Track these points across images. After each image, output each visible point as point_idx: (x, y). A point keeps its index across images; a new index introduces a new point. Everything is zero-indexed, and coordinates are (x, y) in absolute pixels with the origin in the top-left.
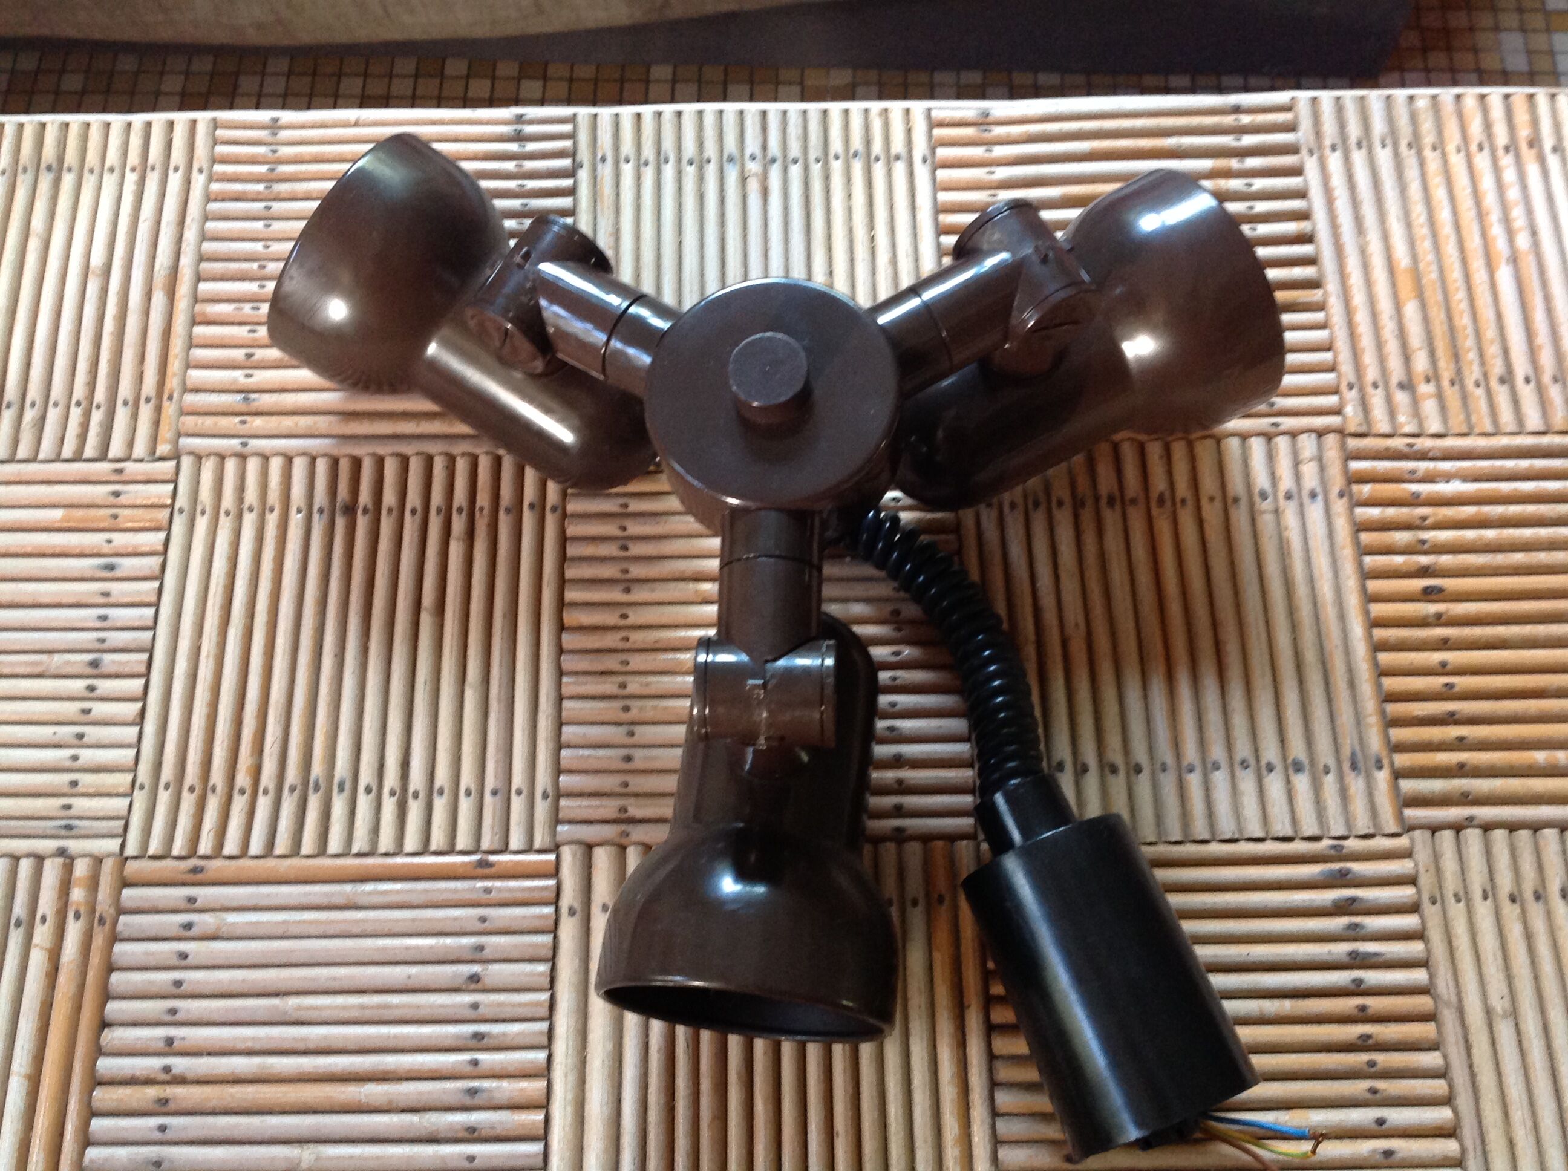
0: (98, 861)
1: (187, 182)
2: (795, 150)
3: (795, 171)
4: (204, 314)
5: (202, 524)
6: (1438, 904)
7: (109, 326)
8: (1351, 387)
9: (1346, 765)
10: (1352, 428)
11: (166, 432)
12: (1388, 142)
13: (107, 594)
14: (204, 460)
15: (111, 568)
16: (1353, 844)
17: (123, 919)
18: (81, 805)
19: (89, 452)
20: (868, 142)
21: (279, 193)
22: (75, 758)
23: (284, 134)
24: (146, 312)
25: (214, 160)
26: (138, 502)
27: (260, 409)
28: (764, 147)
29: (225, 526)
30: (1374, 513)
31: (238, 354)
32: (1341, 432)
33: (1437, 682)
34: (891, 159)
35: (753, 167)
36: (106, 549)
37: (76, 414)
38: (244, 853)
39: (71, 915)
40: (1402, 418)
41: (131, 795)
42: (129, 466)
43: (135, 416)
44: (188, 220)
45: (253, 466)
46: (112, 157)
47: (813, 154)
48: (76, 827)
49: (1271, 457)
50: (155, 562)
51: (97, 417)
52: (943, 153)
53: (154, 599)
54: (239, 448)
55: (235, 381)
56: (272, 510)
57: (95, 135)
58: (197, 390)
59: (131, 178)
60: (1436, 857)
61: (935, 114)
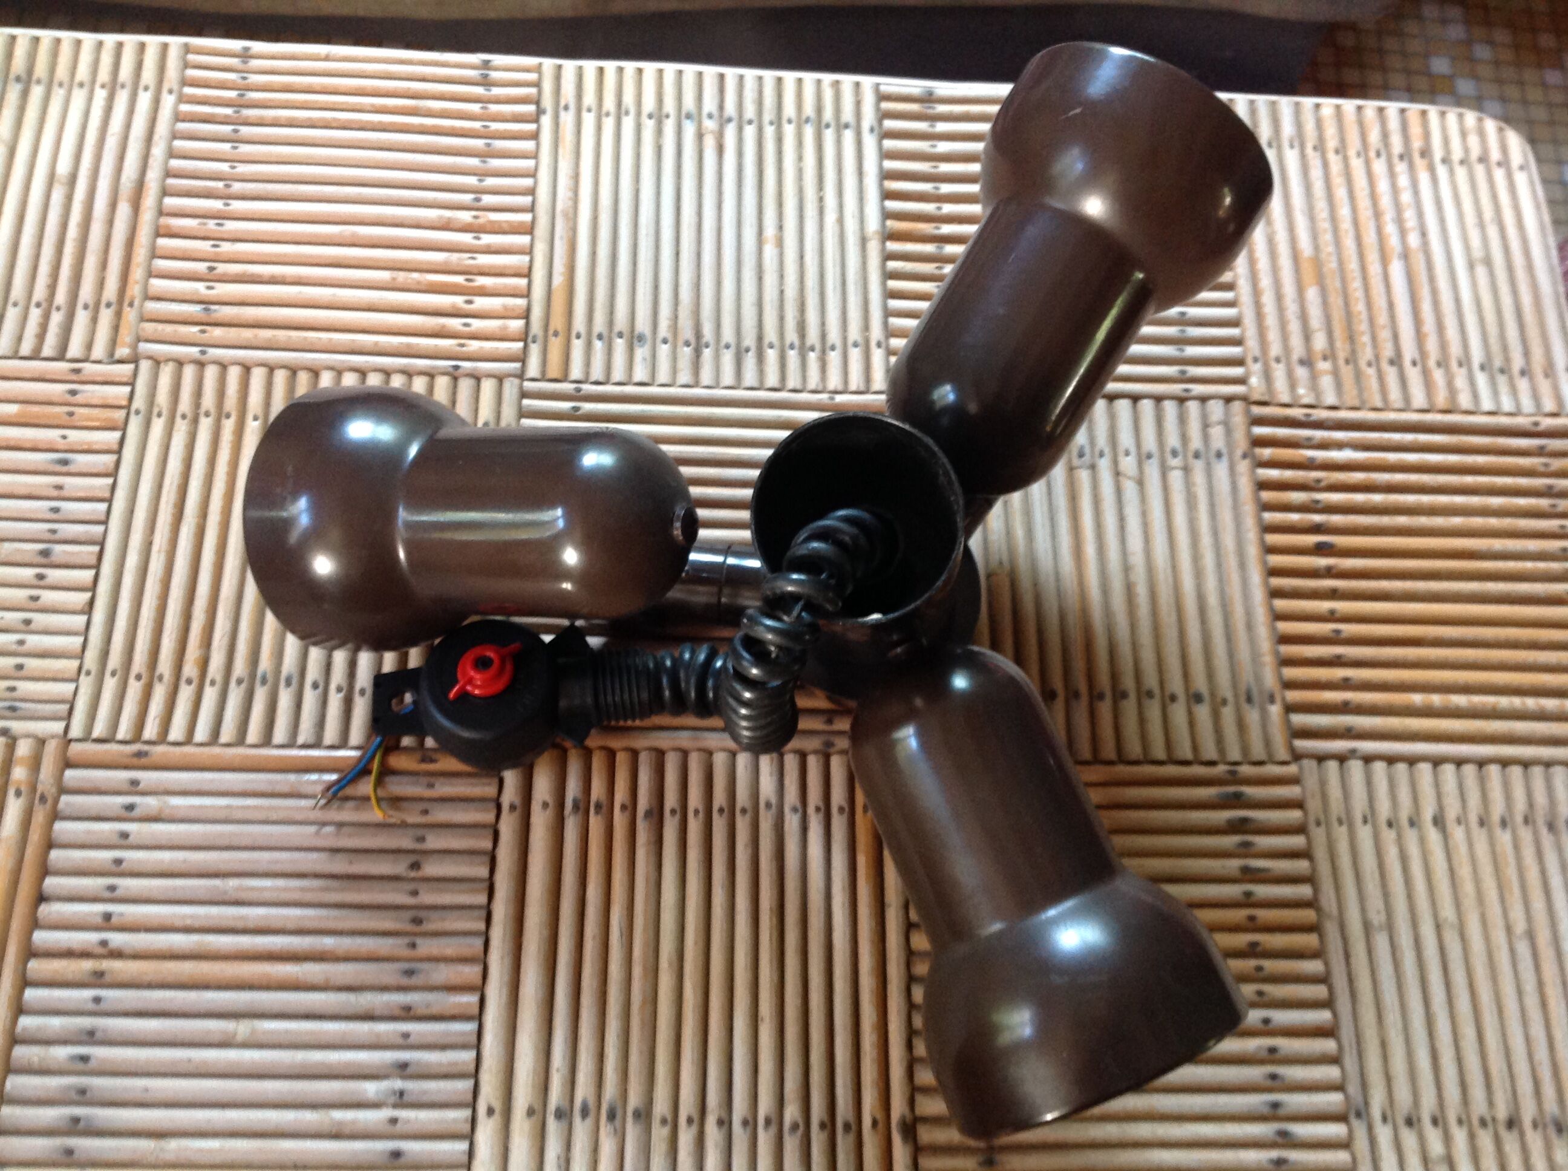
0: (41, 742)
1: (156, 102)
2: (750, 112)
3: (750, 131)
4: (168, 227)
5: (158, 427)
6: (1323, 826)
7: (73, 232)
8: (1256, 360)
9: (1243, 698)
10: (1256, 397)
11: (126, 336)
12: (1296, 144)
13: (59, 487)
14: (162, 365)
15: (65, 462)
16: (1246, 770)
17: (65, 799)
18: (26, 687)
19: (47, 350)
20: (819, 110)
21: (248, 117)
22: (21, 643)
23: (255, 63)
24: (110, 222)
25: (185, 82)
26: (95, 401)
27: (220, 321)
28: (721, 107)
29: (181, 429)
30: (1274, 474)
31: (202, 267)
32: (1244, 399)
33: (1326, 628)
34: (841, 127)
35: (710, 125)
36: (61, 444)
37: (35, 314)
38: (189, 740)
39: (11, 793)
40: (1301, 391)
41: (76, 680)
42: (87, 367)
43: (94, 320)
44: (156, 137)
45: (211, 373)
46: (83, 72)
47: (768, 116)
48: (21, 709)
49: (1182, 420)
50: (110, 459)
51: (56, 318)
52: (889, 124)
53: (107, 495)
54: (198, 356)
55: (197, 292)
56: (228, 416)
57: (66, 50)
58: (159, 299)
59: (100, 95)
60: (1323, 783)
61: (883, 88)
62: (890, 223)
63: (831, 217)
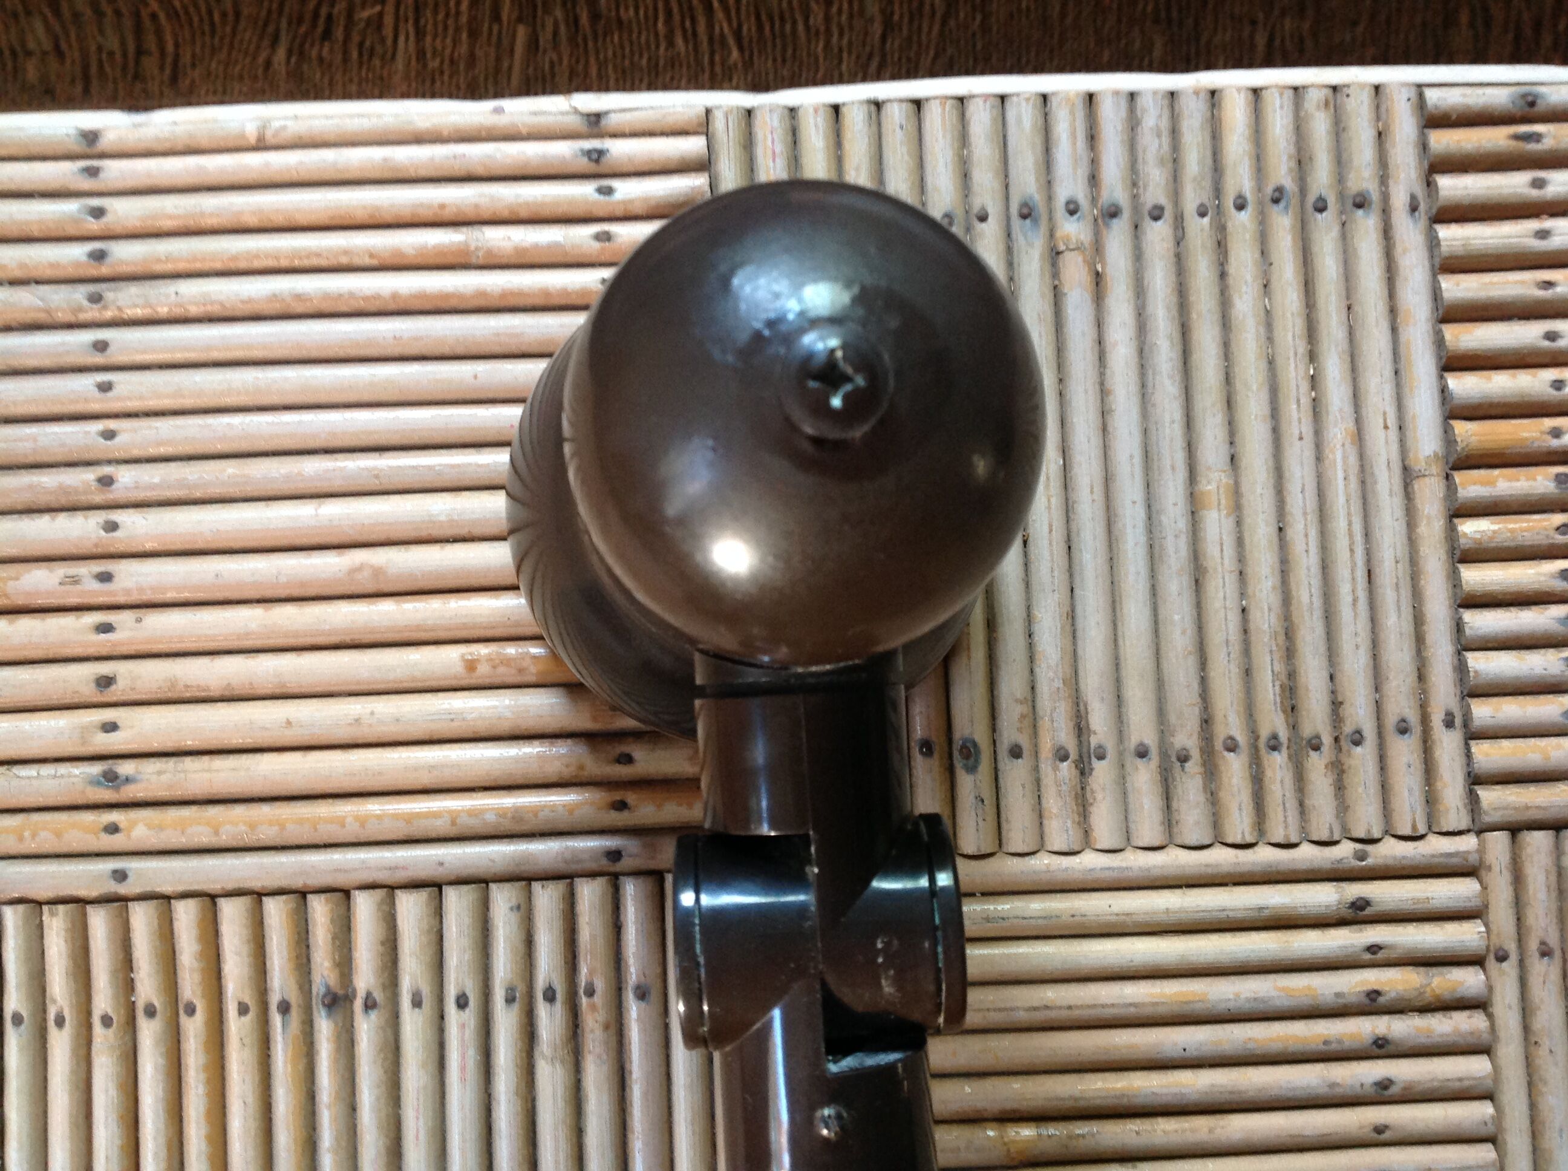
2: (1155, 187)
14: (45, 914)
20: (1302, 162)
23: (113, 171)
27: (143, 795)
28: (1094, 179)
31: (84, 675)
34: (1349, 206)
47: (1194, 196)
52: (1448, 186)
54: (110, 883)
55: (83, 735)
56: (191, 1010)
61: (1433, 96)
62: (1463, 429)
63: (1338, 431)
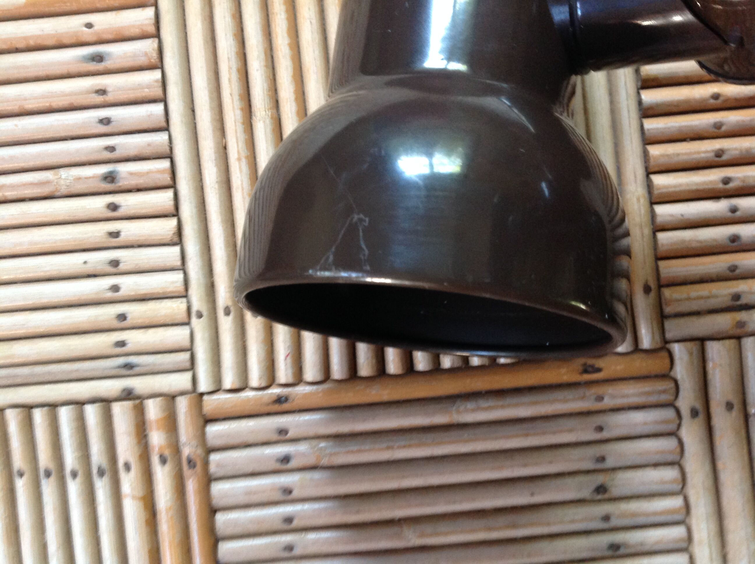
0: (170, 399)
13: (102, 92)
15: (99, 58)
17: (214, 457)
18: (136, 339)
22: (116, 287)
36: (87, 34)
38: (326, 377)
39: (155, 460)
41: (188, 323)
48: (137, 366)
50: (149, 46)
53: (158, 92)
